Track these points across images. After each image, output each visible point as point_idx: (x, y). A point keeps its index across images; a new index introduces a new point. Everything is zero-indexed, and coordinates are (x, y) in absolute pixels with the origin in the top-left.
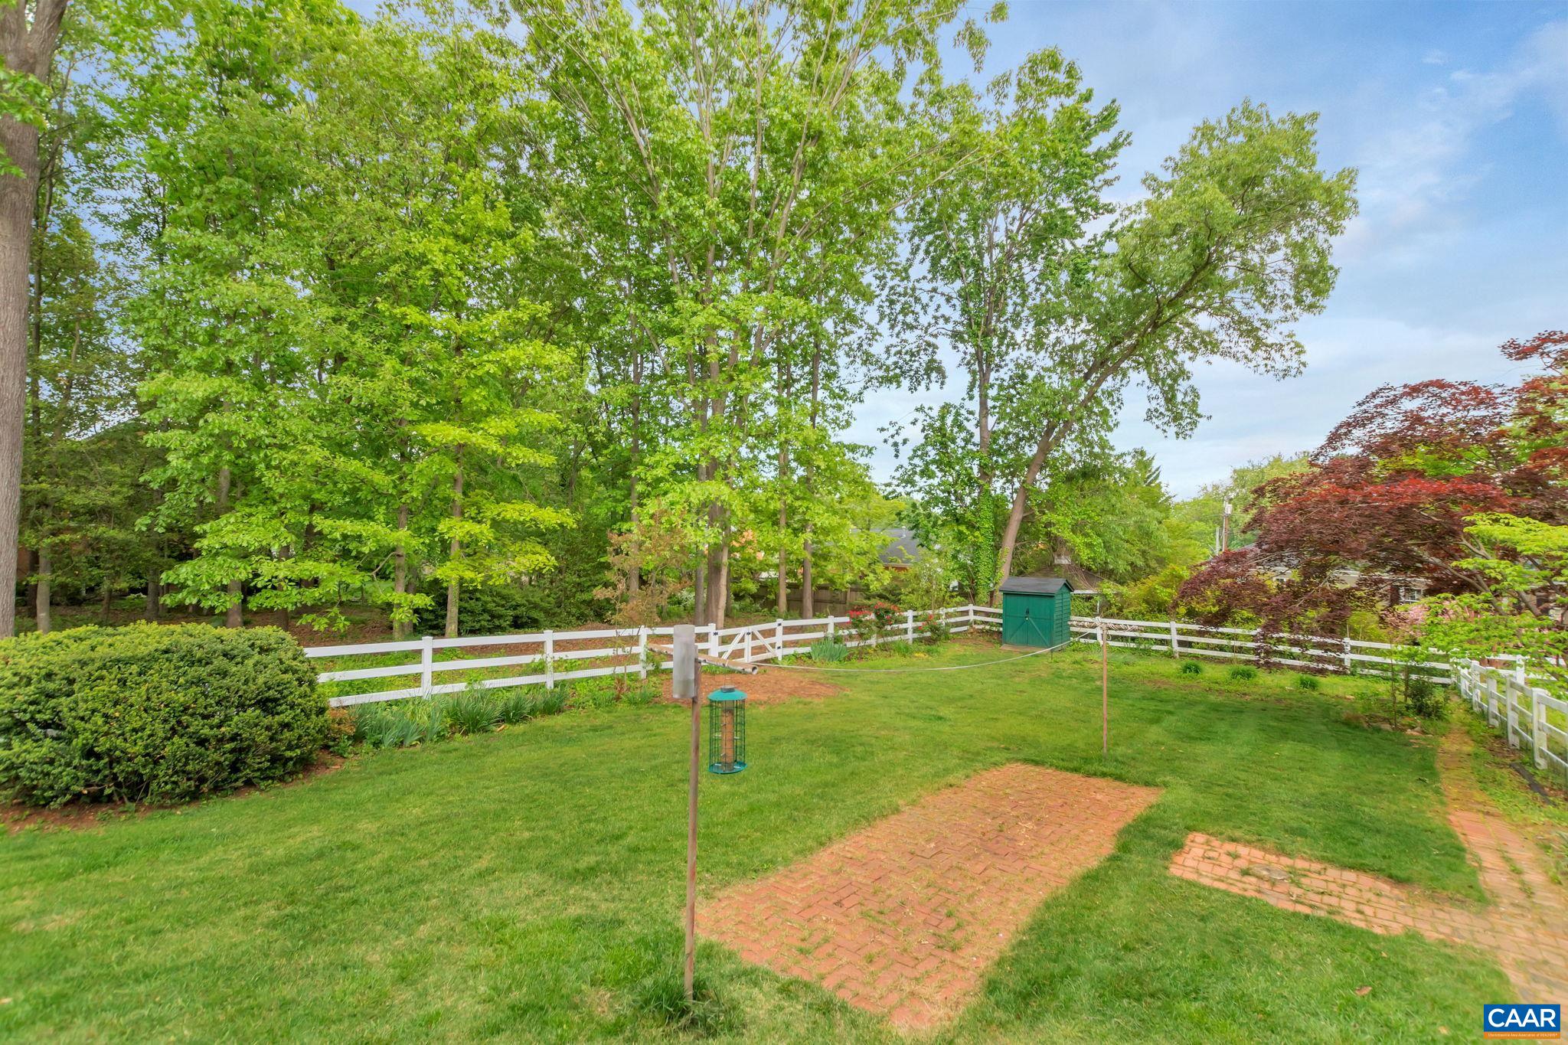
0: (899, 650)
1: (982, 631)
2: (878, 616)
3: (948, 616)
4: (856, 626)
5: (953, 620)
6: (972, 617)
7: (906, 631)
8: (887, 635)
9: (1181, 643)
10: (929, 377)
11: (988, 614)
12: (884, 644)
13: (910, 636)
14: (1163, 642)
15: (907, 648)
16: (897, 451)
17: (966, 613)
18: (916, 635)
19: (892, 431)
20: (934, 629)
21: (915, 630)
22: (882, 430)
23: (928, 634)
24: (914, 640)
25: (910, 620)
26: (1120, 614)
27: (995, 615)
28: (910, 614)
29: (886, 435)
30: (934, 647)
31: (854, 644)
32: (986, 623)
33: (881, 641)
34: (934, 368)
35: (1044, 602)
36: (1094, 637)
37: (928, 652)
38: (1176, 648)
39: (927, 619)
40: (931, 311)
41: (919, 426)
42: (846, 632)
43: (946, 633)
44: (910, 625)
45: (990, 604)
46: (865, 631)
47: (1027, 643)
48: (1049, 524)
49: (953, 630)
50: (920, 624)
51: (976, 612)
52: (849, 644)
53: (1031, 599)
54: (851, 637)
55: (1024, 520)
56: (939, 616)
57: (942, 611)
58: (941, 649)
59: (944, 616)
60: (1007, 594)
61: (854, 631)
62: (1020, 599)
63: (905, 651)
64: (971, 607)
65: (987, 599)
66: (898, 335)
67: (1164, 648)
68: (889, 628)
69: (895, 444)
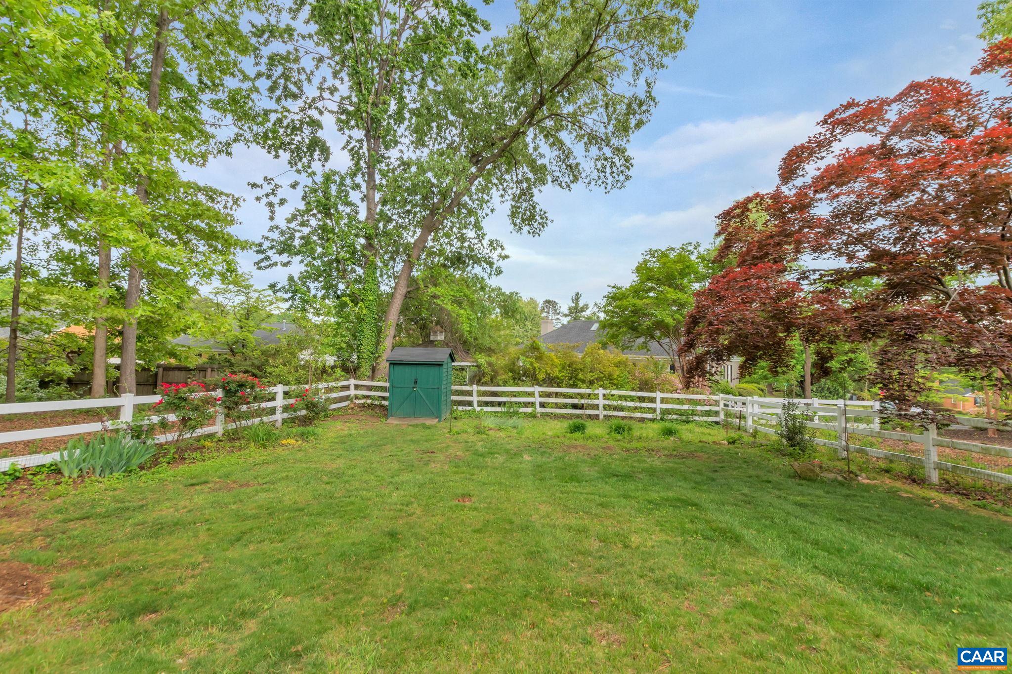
0: (255, 438)
1: (364, 406)
2: (228, 392)
3: (329, 390)
4: (174, 407)
5: (334, 395)
6: (352, 392)
7: (273, 411)
8: (240, 417)
9: (542, 405)
10: (311, 155)
11: (370, 388)
12: (235, 431)
13: (279, 416)
14: (526, 405)
15: (269, 435)
16: (273, 212)
17: (347, 388)
18: (286, 415)
19: (267, 188)
20: (311, 406)
21: (286, 409)
22: (254, 186)
23: (303, 412)
24: (284, 421)
25: (280, 396)
26: (493, 381)
27: (377, 388)
28: (280, 389)
29: (259, 192)
30: (310, 428)
31: (170, 437)
32: (368, 397)
33: (232, 426)
34: (318, 146)
35: (433, 371)
36: (470, 404)
37: (303, 436)
38: (539, 410)
39: (301, 396)
40: (316, 81)
41: (300, 191)
42: (155, 419)
43: (325, 409)
44: (280, 402)
45: (372, 378)
46: (194, 415)
47: (414, 414)
48: (435, 296)
49: (333, 406)
50: (292, 401)
51: (357, 387)
52: (162, 438)
53: (419, 368)
54: (164, 426)
55: (407, 296)
56: (317, 390)
57: (321, 386)
58: (319, 430)
59: (321, 390)
60: (393, 364)
61: (172, 417)
62: (407, 369)
63: (267, 438)
64: (352, 382)
65: (369, 373)
66: (278, 100)
67: (529, 410)
68: (244, 408)
69: (271, 205)
